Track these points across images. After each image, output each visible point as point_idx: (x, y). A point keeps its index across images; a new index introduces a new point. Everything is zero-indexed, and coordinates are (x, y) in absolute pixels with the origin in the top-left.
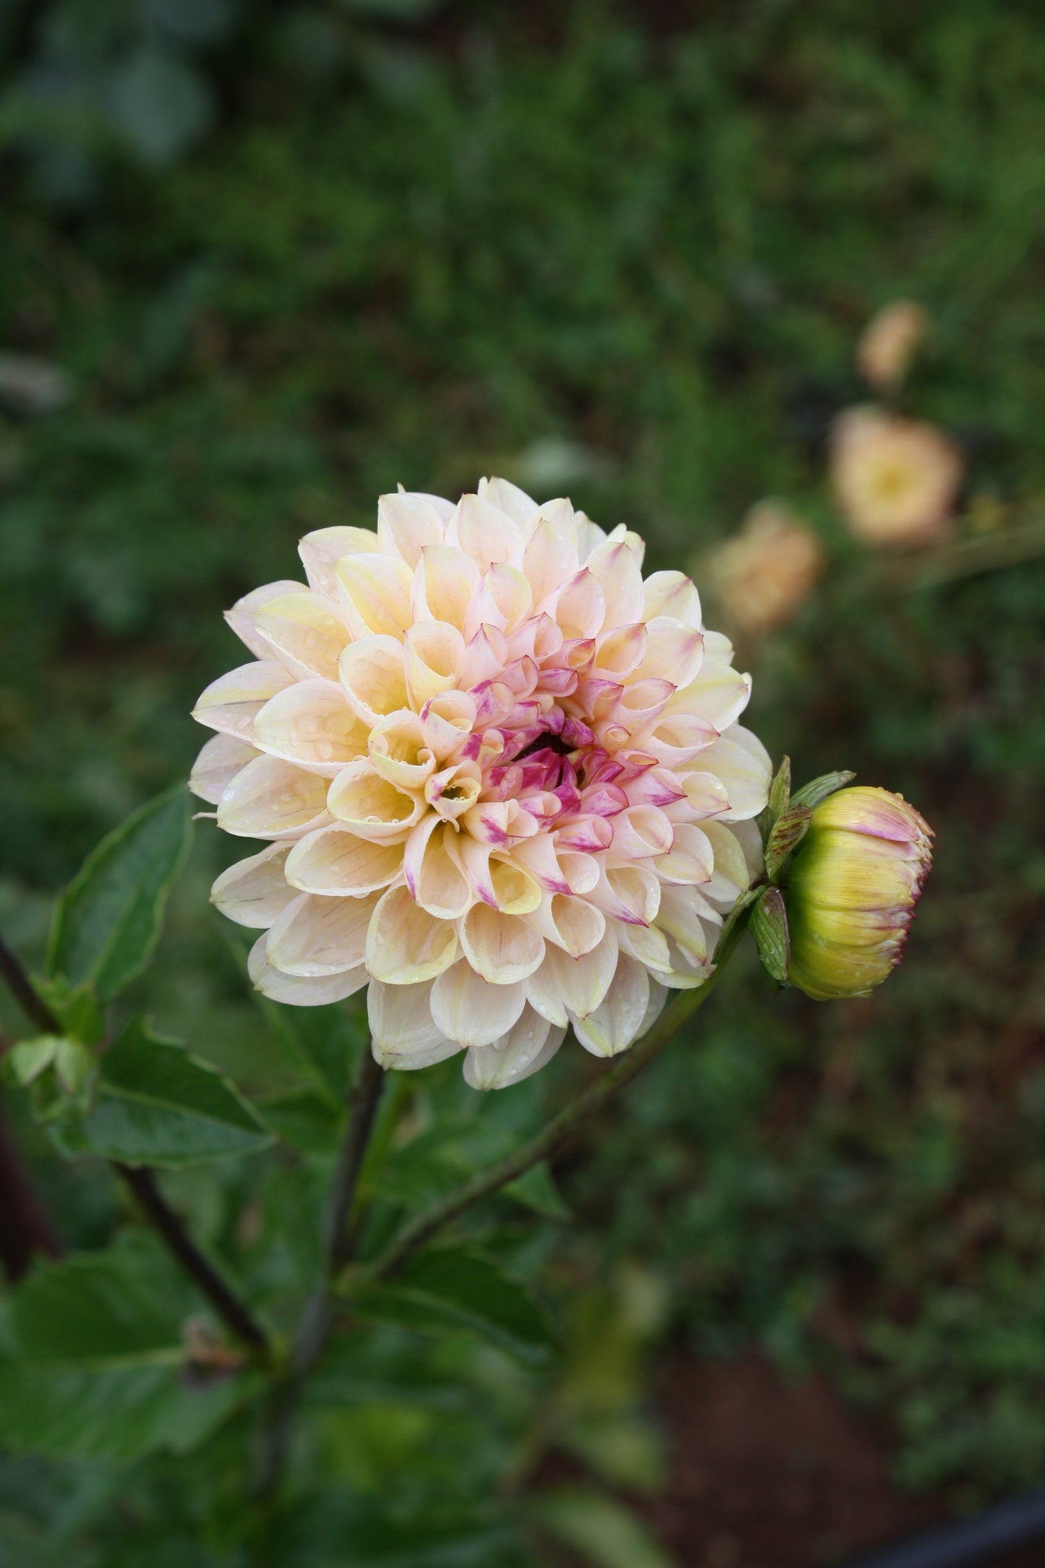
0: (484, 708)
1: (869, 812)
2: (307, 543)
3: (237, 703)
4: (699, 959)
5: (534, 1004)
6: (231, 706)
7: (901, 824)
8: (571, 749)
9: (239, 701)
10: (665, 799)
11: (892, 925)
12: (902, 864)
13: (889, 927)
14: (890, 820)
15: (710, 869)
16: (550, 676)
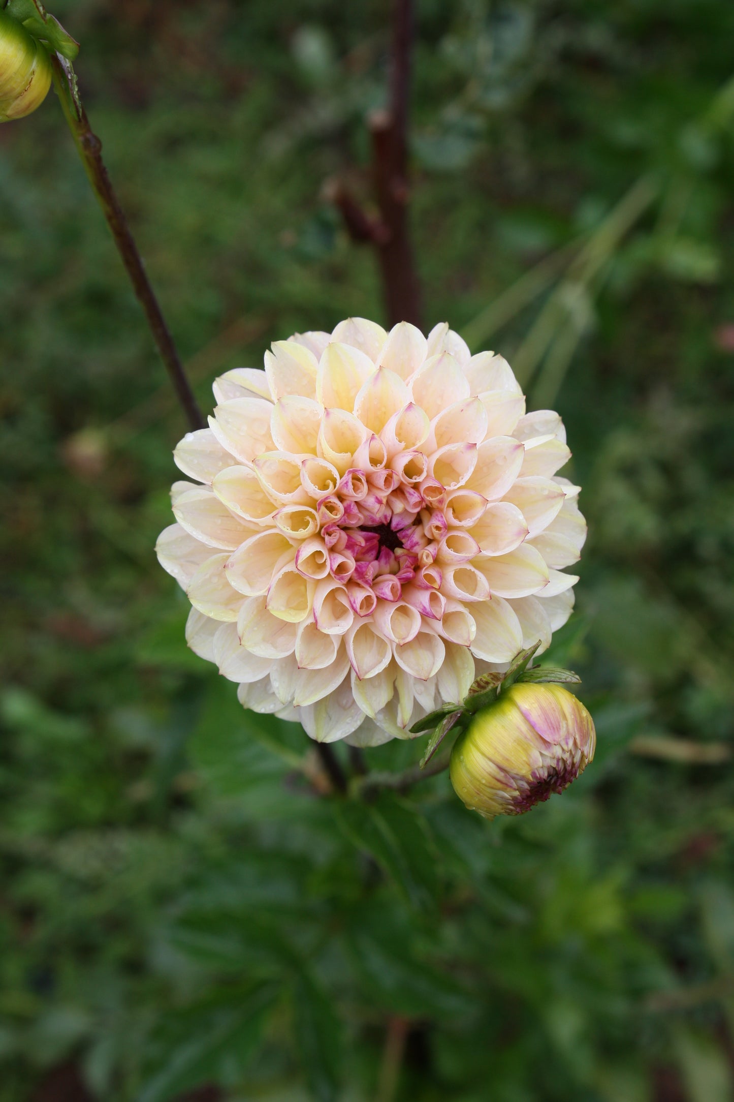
0: (345, 485)
1: (542, 708)
2: (353, 322)
3: (248, 390)
4: (403, 723)
5: (272, 678)
6: (243, 389)
7: (554, 728)
8: (400, 545)
9: (250, 389)
10: (427, 613)
11: (509, 784)
12: (539, 754)
13: (506, 784)
14: (548, 721)
15: (433, 673)
16: (410, 494)
